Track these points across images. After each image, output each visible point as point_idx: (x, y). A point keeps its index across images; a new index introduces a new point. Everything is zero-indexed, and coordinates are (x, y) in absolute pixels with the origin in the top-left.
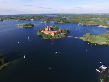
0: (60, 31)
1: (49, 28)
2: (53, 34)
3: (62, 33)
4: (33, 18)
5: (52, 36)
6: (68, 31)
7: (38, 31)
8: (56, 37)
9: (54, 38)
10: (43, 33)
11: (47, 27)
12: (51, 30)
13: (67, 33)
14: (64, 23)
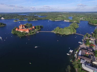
0: (33, 28)
1: (23, 26)
2: (27, 31)
3: (36, 30)
4: (4, 17)
5: (27, 33)
6: (41, 27)
7: (12, 30)
8: (31, 33)
9: (29, 34)
10: (17, 31)
11: (21, 25)
12: (25, 28)
13: (40, 29)
14: (37, 20)
